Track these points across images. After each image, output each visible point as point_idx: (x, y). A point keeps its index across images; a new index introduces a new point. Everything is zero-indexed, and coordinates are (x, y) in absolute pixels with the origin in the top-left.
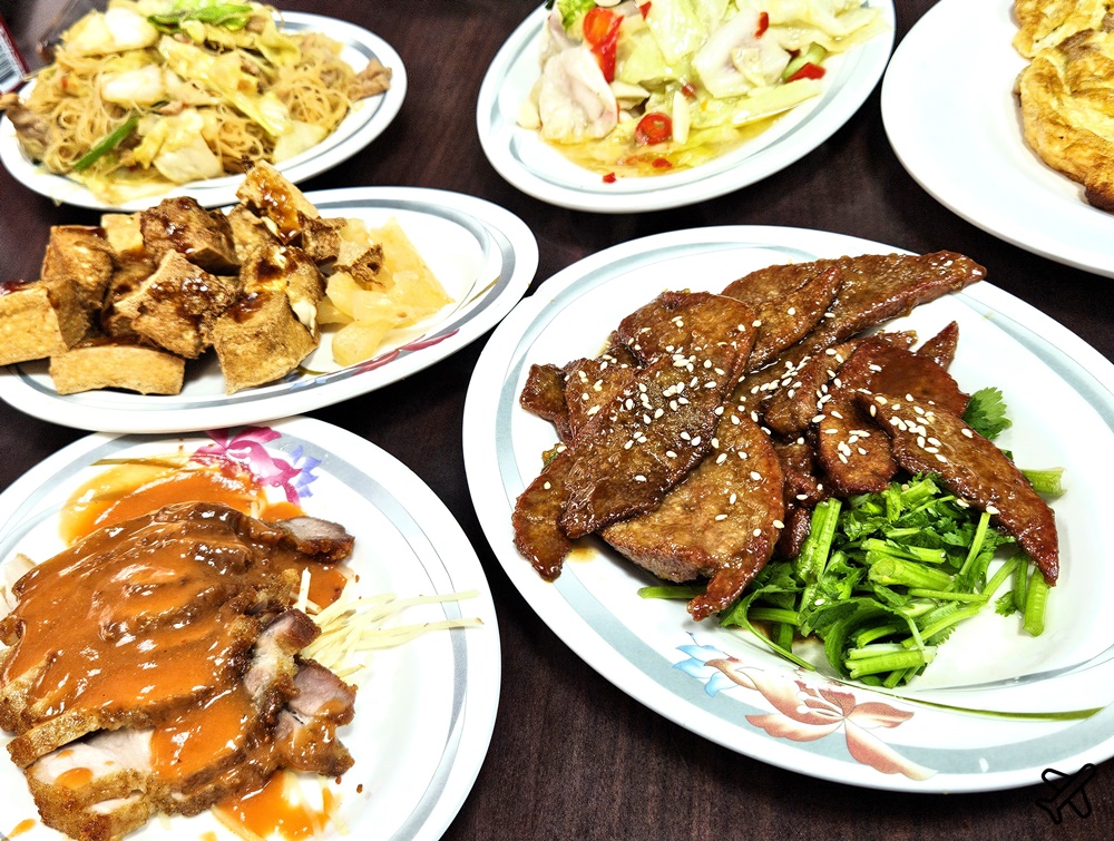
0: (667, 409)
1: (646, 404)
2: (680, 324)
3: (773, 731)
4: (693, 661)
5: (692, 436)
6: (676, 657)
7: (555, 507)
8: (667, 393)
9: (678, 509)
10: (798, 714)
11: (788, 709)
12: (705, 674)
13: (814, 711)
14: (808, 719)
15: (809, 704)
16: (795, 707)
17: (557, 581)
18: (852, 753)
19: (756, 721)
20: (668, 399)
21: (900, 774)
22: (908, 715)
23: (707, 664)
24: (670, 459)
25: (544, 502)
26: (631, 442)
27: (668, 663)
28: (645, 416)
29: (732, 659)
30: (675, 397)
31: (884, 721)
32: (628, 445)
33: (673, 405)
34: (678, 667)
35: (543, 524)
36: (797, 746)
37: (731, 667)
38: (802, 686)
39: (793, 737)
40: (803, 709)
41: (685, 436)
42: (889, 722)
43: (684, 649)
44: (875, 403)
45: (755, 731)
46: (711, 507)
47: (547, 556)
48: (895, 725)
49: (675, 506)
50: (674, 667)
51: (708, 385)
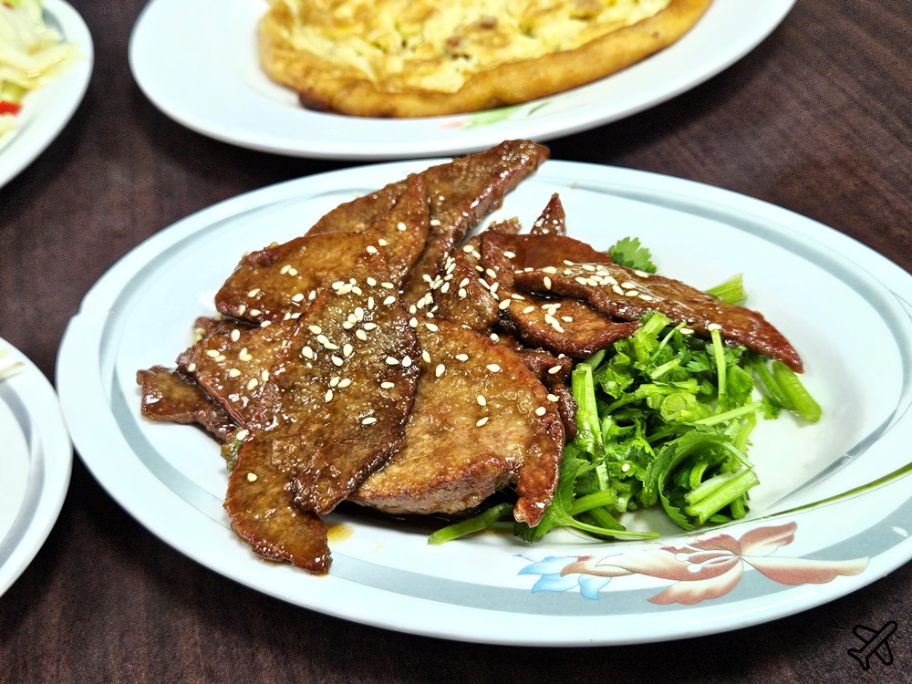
0: (355, 342)
1: (328, 345)
2: (293, 272)
3: (687, 600)
4: (545, 577)
5: (400, 358)
6: (528, 583)
7: (279, 493)
8: (348, 325)
9: (426, 437)
10: (694, 574)
11: (681, 575)
12: (571, 583)
13: (707, 564)
14: (706, 574)
15: (696, 560)
16: (686, 571)
17: (332, 570)
18: (778, 581)
19: (660, 600)
20: (351, 332)
21: (839, 577)
22: (792, 526)
23: (563, 573)
24: (389, 390)
25: (262, 493)
26: (330, 392)
27: (524, 592)
28: (334, 359)
29: (582, 559)
30: (358, 326)
31: (777, 541)
32: (329, 396)
33: (361, 335)
34: (536, 590)
35: (278, 518)
36: (724, 602)
37: (589, 565)
38: (672, 550)
39: (710, 597)
40: (695, 568)
41: (392, 361)
42: (784, 539)
43: (526, 571)
44: (546, 275)
45: (671, 610)
46: (463, 419)
47: (306, 548)
48: (789, 540)
49: (420, 436)
50: (533, 592)
51: (386, 302)
